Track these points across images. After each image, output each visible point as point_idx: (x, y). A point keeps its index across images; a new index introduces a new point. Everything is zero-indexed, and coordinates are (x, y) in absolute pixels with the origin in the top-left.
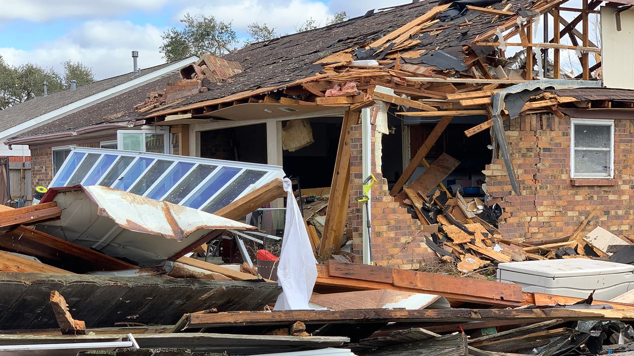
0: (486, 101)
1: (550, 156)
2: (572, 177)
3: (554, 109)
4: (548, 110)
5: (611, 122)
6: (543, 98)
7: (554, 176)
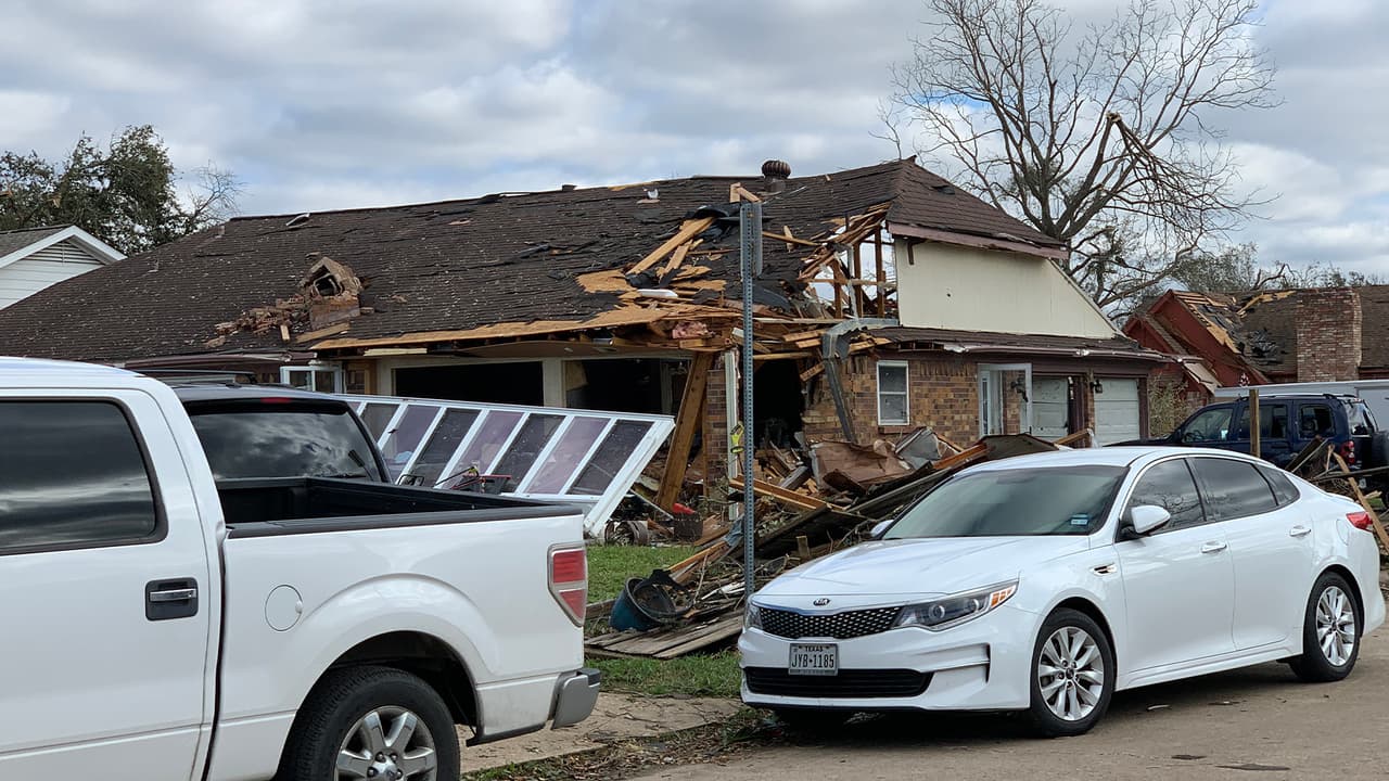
0: (815, 342)
1: (863, 401)
2: (879, 424)
3: (871, 351)
4: (864, 352)
5: (904, 364)
6: (860, 340)
7: (866, 424)
